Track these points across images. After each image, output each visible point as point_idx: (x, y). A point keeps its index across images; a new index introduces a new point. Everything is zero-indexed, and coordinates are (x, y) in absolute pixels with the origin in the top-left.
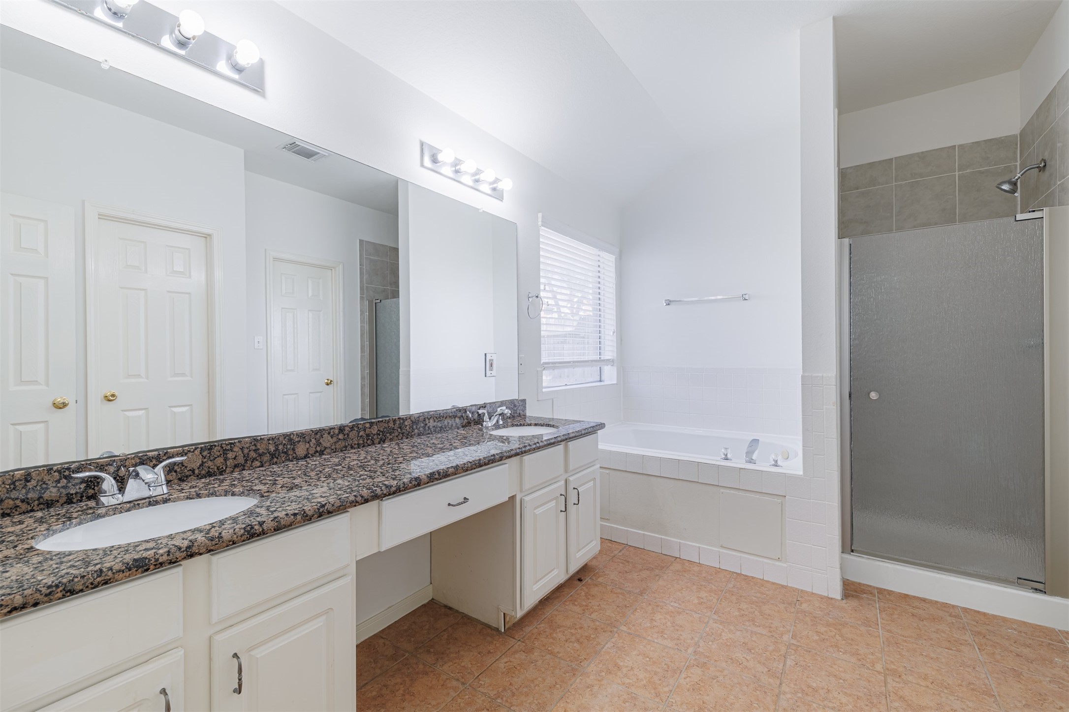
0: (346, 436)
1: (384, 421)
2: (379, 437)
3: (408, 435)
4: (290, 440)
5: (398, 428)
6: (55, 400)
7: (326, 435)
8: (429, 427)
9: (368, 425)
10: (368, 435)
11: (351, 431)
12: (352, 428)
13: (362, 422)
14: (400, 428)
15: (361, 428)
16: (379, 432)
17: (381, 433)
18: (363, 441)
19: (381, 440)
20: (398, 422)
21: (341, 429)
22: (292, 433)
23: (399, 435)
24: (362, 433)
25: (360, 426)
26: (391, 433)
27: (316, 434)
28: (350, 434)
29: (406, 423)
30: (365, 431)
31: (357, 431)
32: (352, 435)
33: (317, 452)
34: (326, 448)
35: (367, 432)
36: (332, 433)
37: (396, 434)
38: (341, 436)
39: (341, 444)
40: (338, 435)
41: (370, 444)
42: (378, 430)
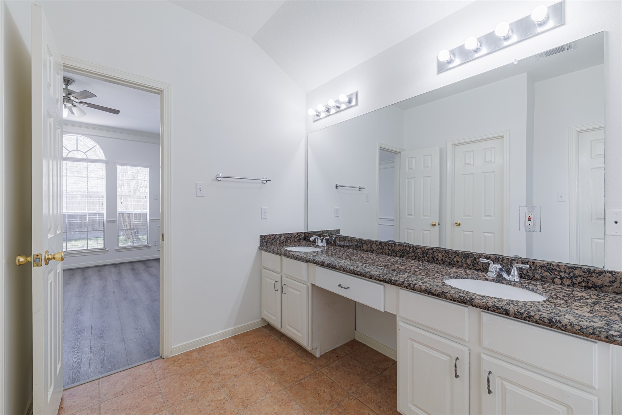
0: (383, 247)
1: (403, 245)
2: (400, 254)
3: (419, 258)
4: (361, 242)
5: (412, 252)
6: (433, 222)
7: (374, 244)
8: (437, 259)
9: (393, 245)
10: (393, 250)
11: (385, 245)
12: (386, 244)
13: (391, 243)
14: (414, 252)
15: (390, 246)
16: (400, 251)
17: (401, 252)
18: (391, 253)
19: (401, 255)
20: (412, 249)
21: (381, 243)
22: (362, 239)
23: (413, 256)
24: (390, 248)
25: (390, 244)
26: (407, 254)
27: (370, 242)
28: (385, 247)
29: (418, 250)
30: (392, 248)
31: (388, 246)
32: (386, 247)
33: (370, 250)
34: (374, 250)
35: (393, 248)
36: (376, 244)
37: (411, 255)
38: (380, 247)
39: (380, 251)
40: (379, 246)
41: (395, 255)
42: (399, 249)
